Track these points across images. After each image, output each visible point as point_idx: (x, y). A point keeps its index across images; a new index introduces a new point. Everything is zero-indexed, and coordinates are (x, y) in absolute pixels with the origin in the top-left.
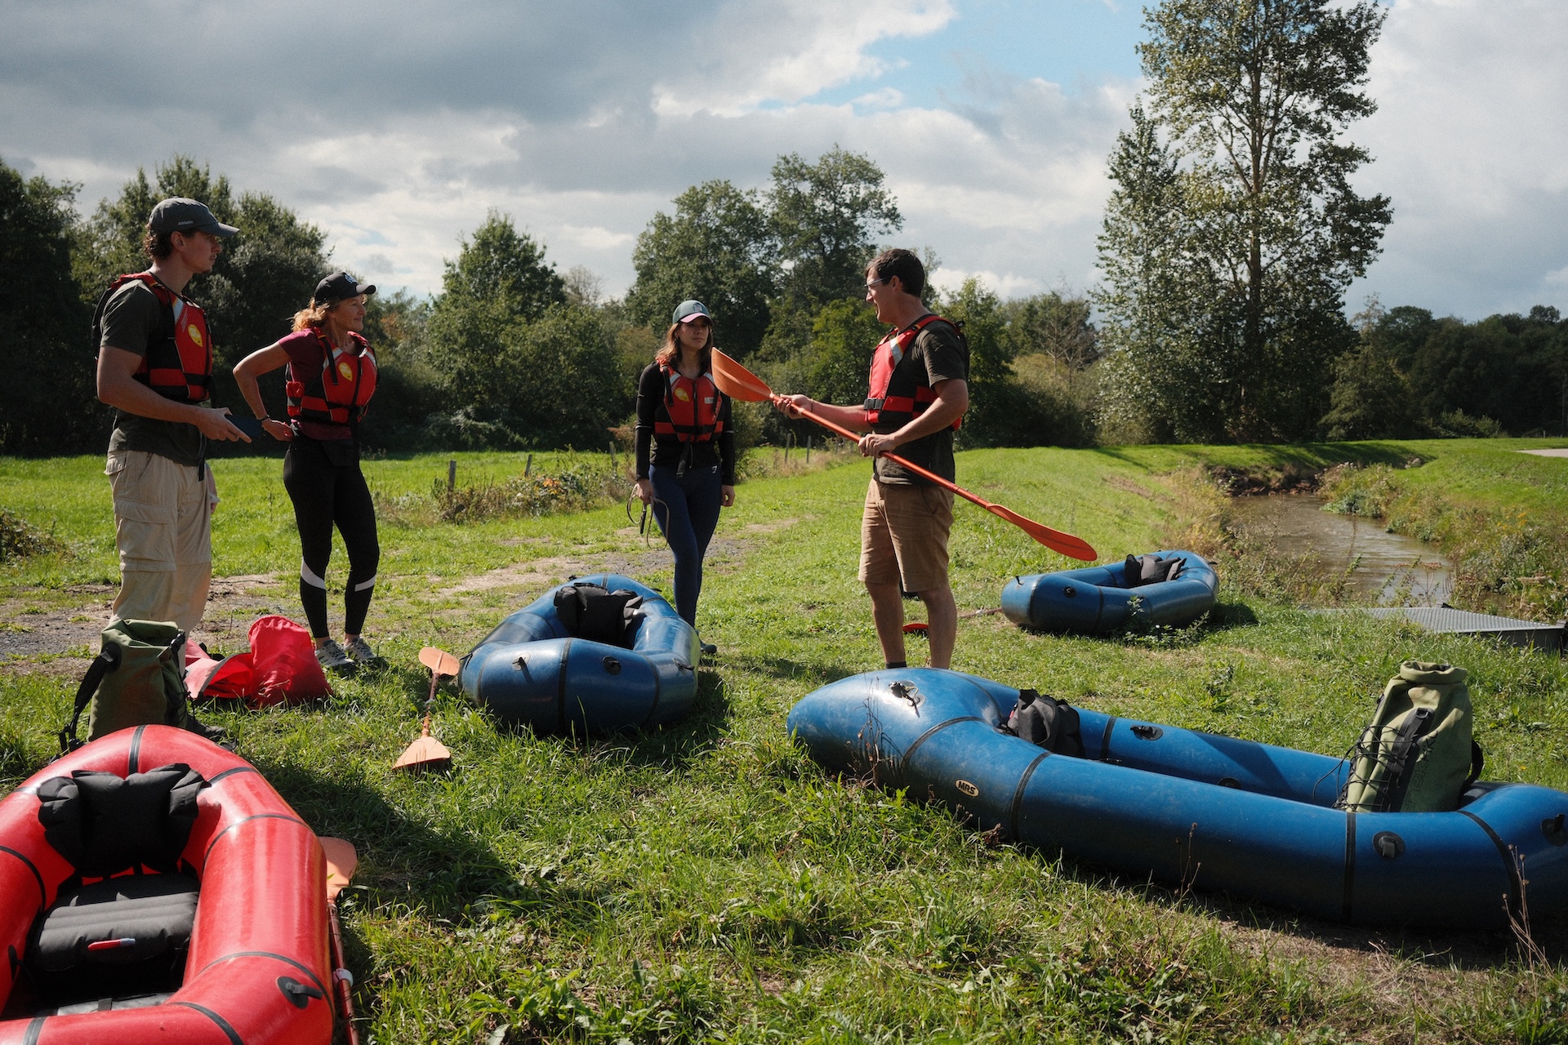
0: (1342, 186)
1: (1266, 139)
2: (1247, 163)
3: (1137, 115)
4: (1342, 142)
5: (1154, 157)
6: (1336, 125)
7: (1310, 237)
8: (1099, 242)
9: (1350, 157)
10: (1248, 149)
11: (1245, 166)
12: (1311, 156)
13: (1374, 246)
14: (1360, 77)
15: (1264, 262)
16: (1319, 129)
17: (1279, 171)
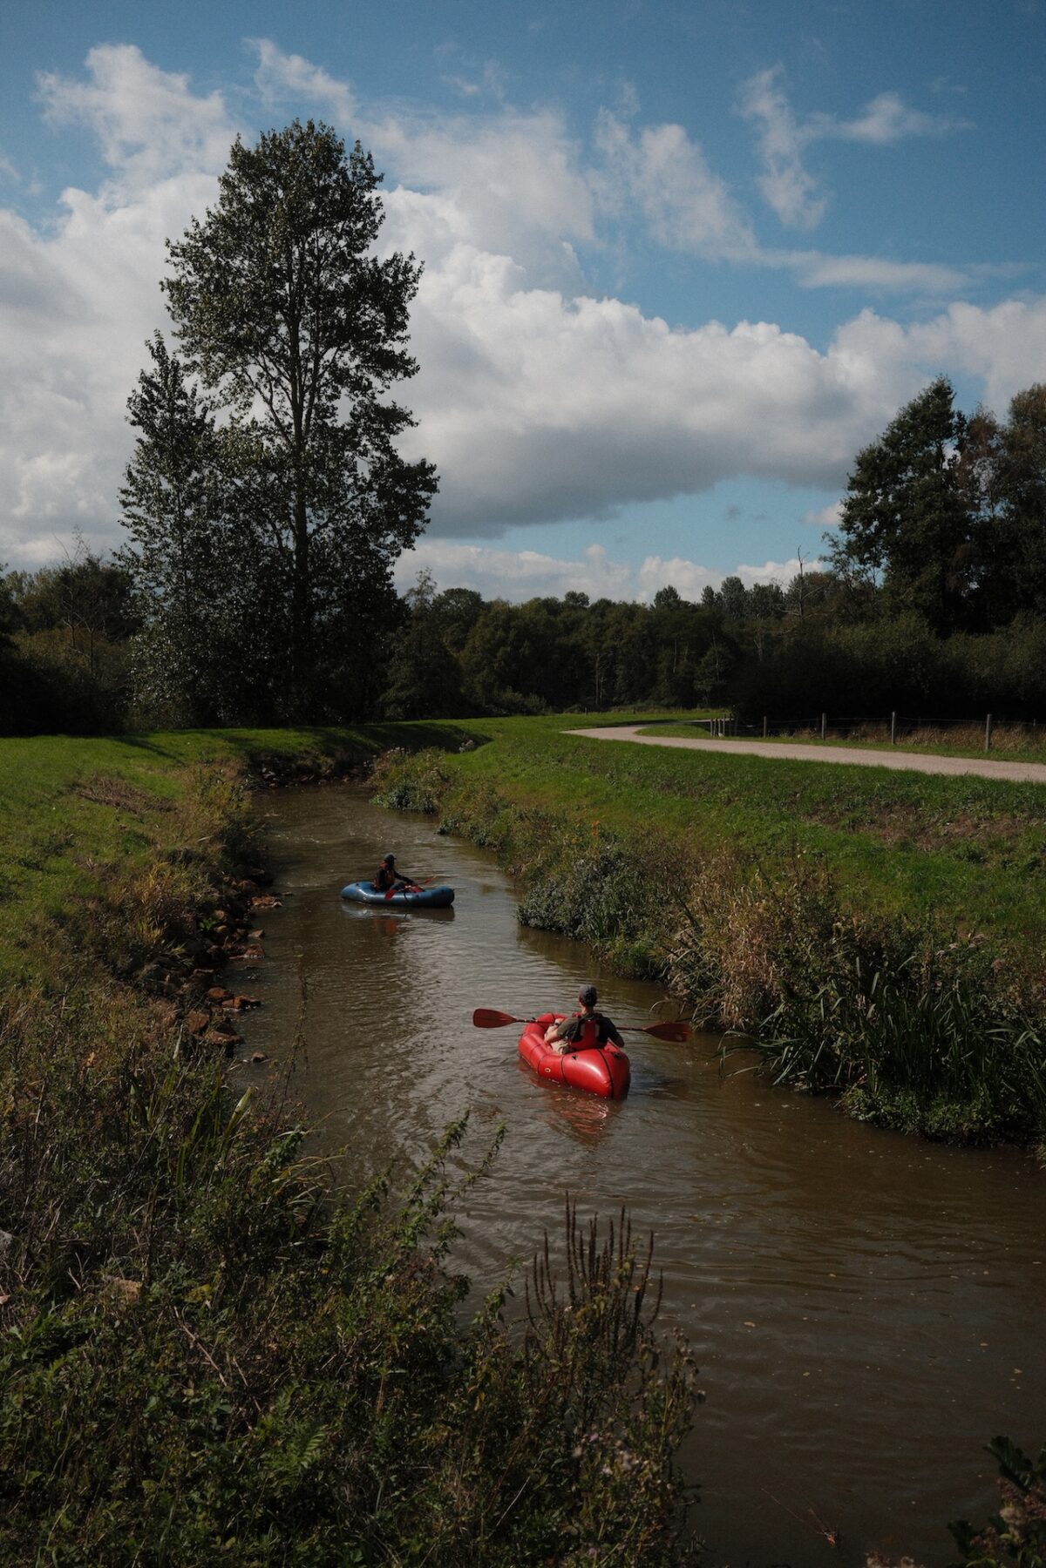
0: (387, 450)
1: (307, 396)
2: (288, 420)
3: (159, 353)
4: (384, 401)
5: (180, 402)
6: (377, 383)
7: (356, 503)
8: (123, 497)
9: (394, 418)
10: (288, 404)
11: (286, 423)
12: (352, 414)
13: (420, 515)
14: (400, 333)
15: (310, 528)
16: (359, 386)
17: (325, 432)
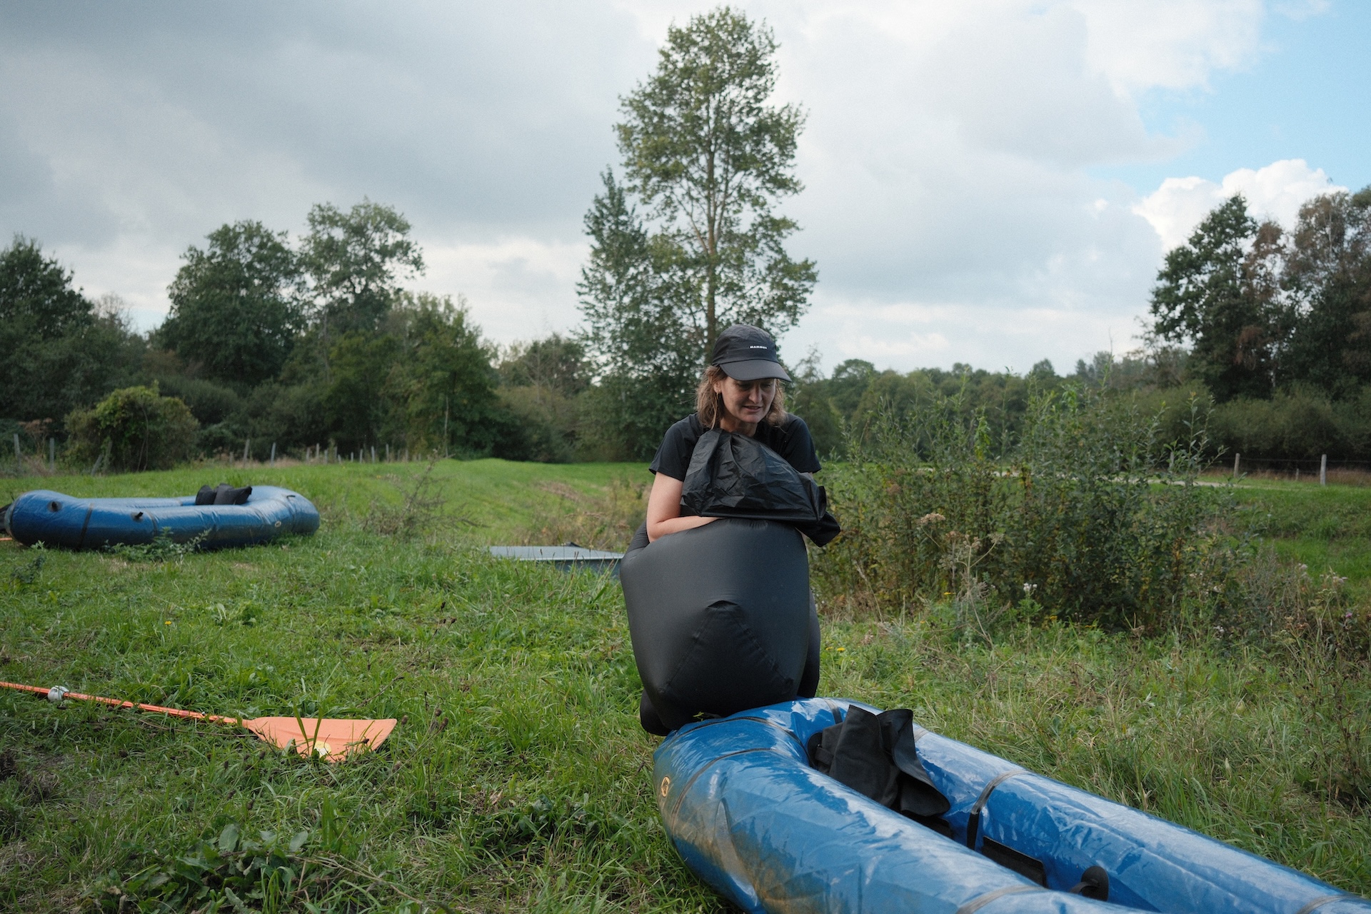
0: (780, 251)
1: (719, 211)
2: (705, 228)
3: (609, 181)
4: (777, 215)
5: (623, 218)
6: (770, 199)
7: (753, 292)
8: (579, 289)
9: (776, 226)
10: (704, 217)
11: (702, 231)
12: (753, 225)
13: (803, 301)
14: (789, 162)
15: (718, 311)
16: (756, 202)
17: (731, 237)
